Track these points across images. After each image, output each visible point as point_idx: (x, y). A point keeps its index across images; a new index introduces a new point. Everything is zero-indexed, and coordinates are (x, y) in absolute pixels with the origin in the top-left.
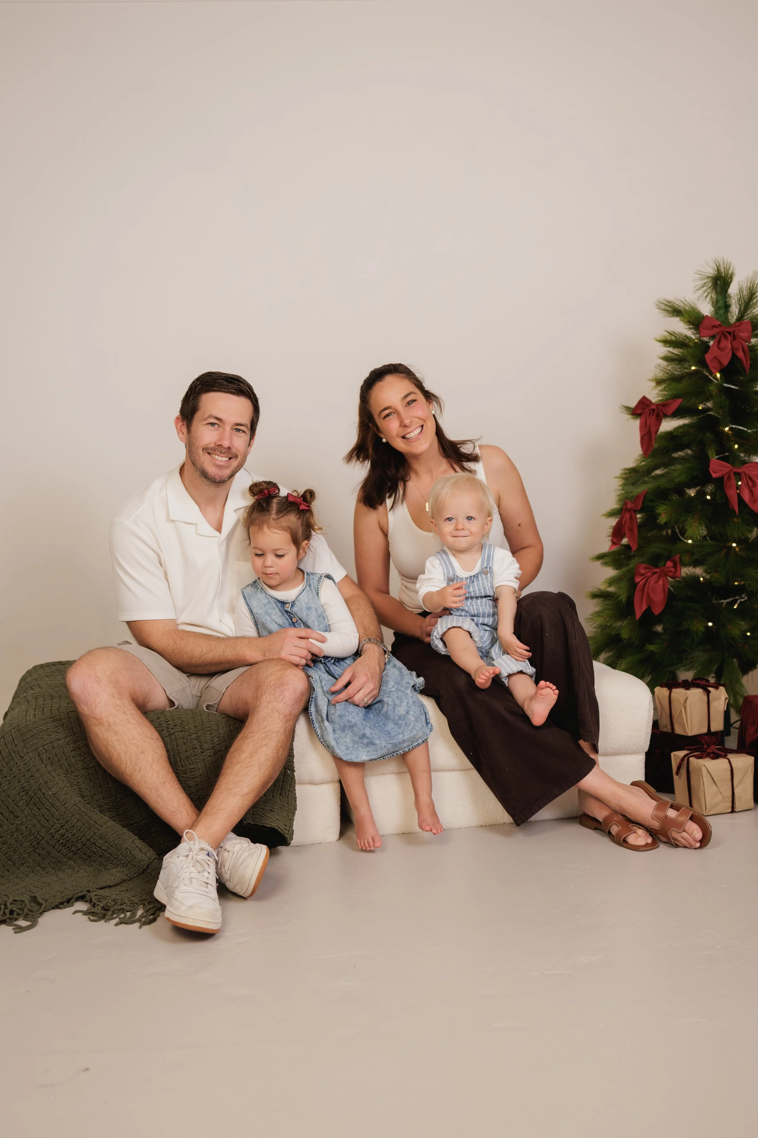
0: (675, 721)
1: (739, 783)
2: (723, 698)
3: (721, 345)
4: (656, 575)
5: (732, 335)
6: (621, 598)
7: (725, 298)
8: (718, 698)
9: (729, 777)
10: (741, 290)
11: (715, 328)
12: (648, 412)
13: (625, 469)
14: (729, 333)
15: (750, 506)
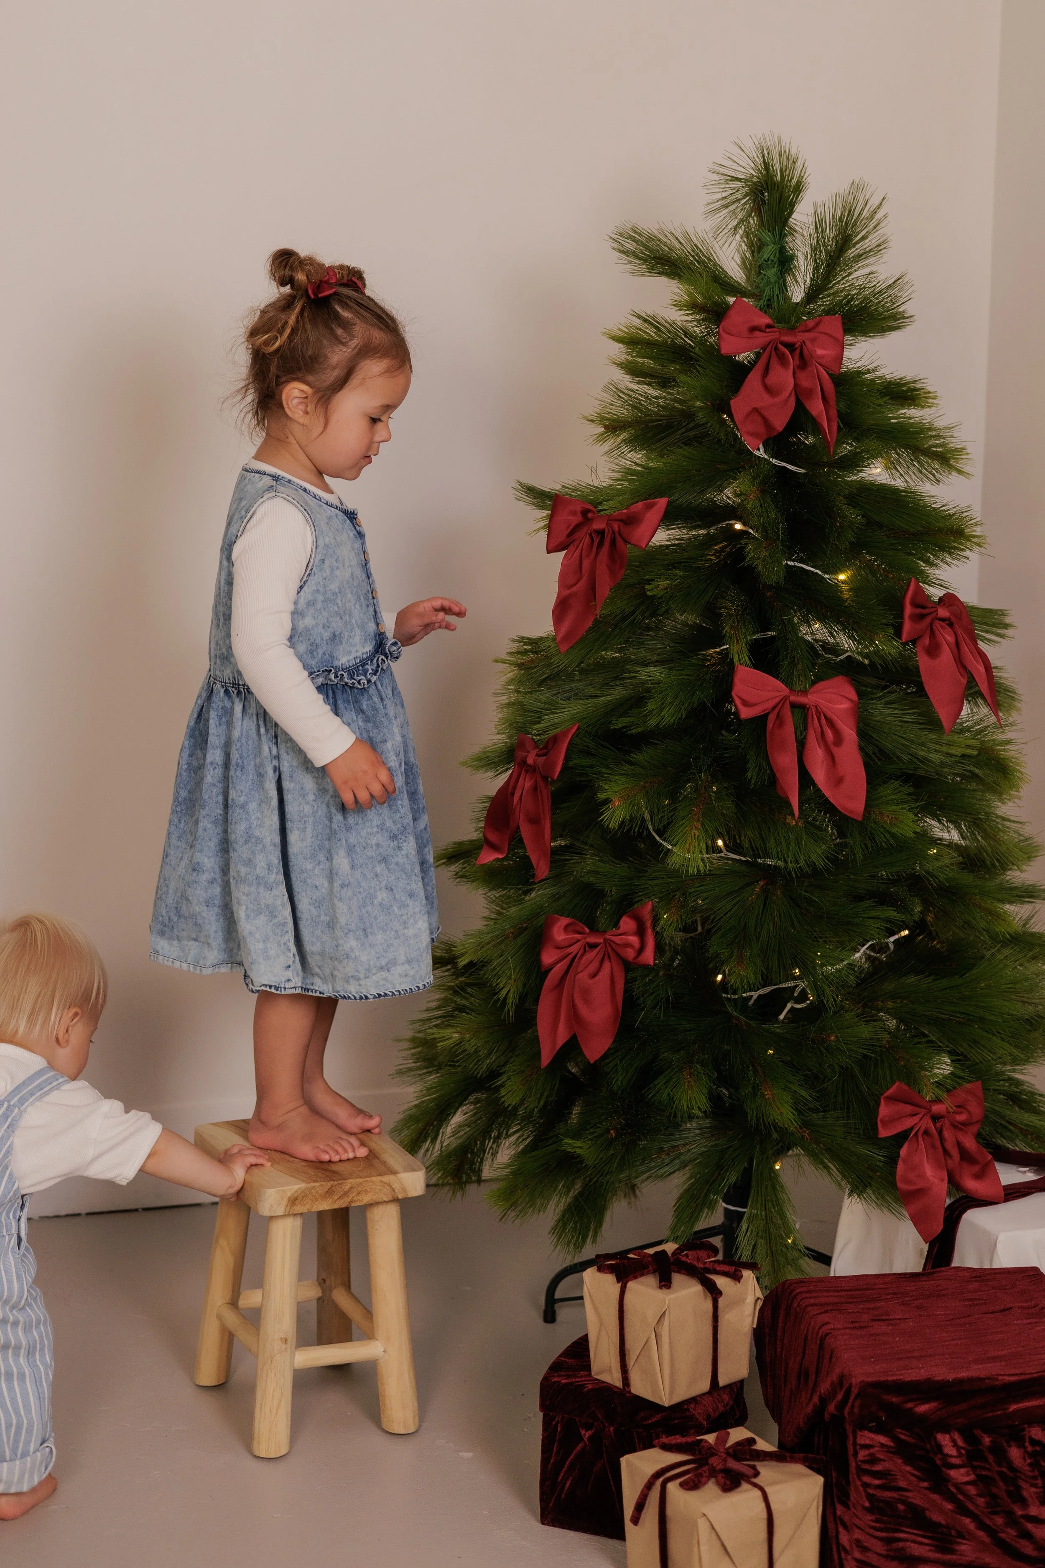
0: (631, 1361)
1: (787, 1545)
2: (750, 1300)
3: (771, 379)
4: (591, 954)
5: (798, 351)
6: (504, 992)
7: (782, 236)
8: (739, 1301)
9: (764, 1535)
10: (821, 225)
11: (757, 333)
12: (587, 539)
13: (522, 640)
14: (791, 346)
15: (827, 793)
